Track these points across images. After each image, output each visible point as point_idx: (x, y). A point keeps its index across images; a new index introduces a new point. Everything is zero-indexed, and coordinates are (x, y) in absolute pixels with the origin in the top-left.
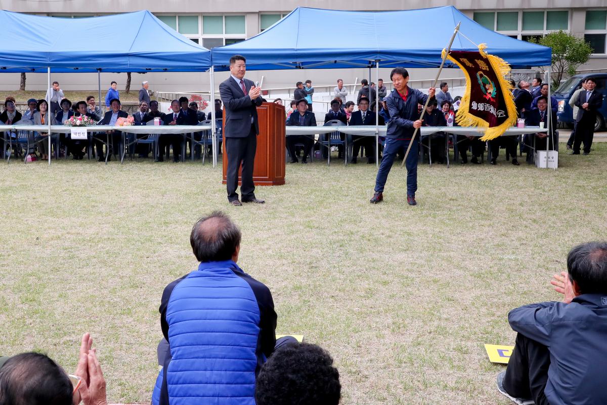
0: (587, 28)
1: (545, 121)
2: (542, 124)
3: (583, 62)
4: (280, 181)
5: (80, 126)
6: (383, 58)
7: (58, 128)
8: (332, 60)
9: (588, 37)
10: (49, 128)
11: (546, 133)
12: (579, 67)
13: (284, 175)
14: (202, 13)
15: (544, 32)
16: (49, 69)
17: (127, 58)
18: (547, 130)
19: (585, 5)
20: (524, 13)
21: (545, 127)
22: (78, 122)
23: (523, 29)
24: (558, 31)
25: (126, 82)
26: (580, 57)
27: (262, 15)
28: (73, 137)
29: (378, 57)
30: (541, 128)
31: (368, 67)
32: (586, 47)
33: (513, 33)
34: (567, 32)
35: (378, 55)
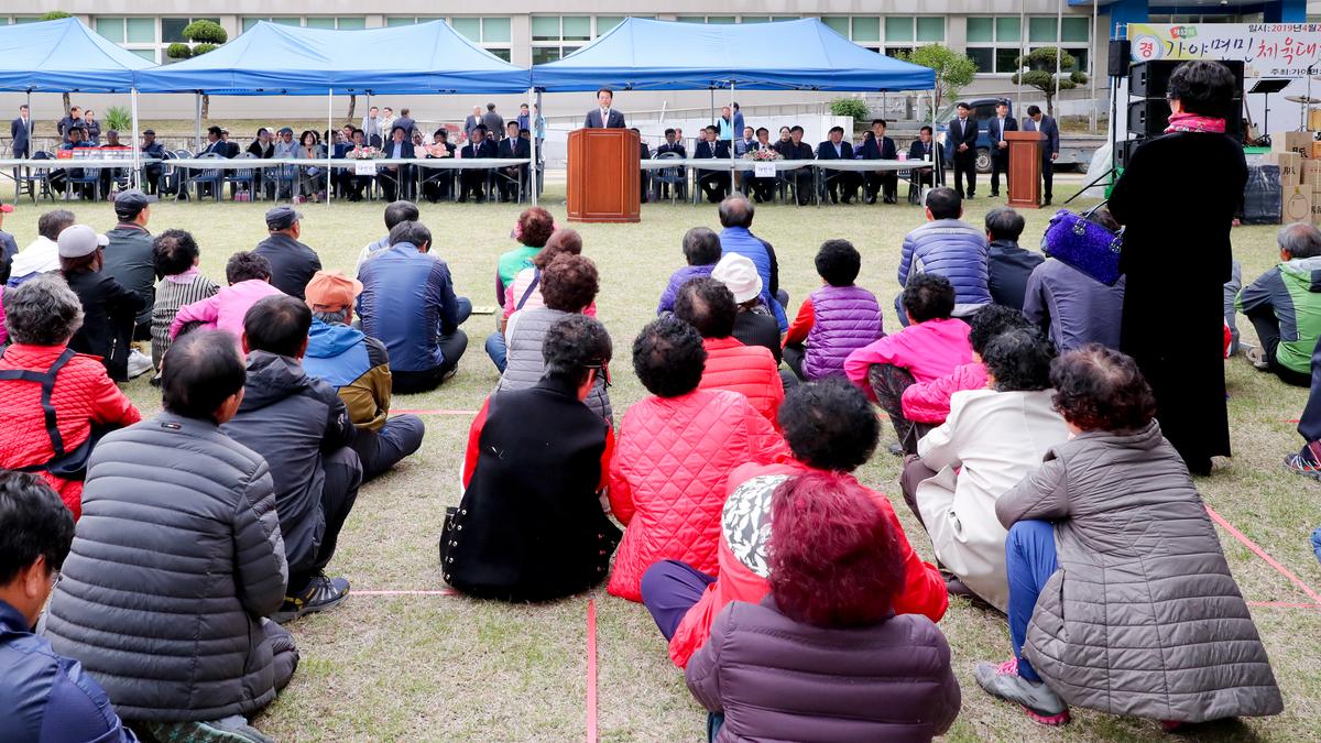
0: (968, 40)
1: (930, 153)
2: (927, 157)
3: (965, 84)
4: (636, 220)
5: (367, 159)
6: (739, 79)
7: (339, 162)
8: (672, 80)
9: (971, 52)
10: (329, 162)
11: (931, 167)
12: (961, 90)
13: (639, 211)
14: (450, 14)
15: (914, 44)
16: (331, 91)
17: (427, 77)
18: (933, 163)
19: (966, 11)
20: (887, 18)
21: (931, 160)
22: (365, 155)
23: (887, 40)
24: (933, 43)
25: (348, 108)
26: (961, 78)
27: (533, 18)
28: (358, 172)
29: (733, 77)
30: (926, 162)
31: (711, 88)
32: (969, 64)
33: (874, 44)
34: (944, 44)
35: (734, 75)
